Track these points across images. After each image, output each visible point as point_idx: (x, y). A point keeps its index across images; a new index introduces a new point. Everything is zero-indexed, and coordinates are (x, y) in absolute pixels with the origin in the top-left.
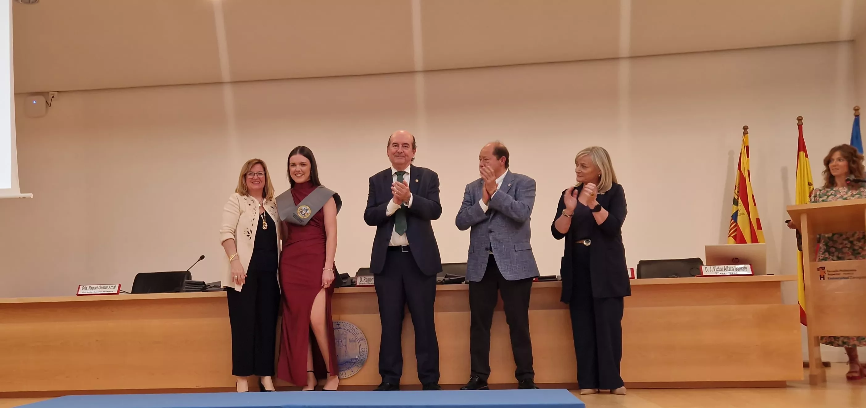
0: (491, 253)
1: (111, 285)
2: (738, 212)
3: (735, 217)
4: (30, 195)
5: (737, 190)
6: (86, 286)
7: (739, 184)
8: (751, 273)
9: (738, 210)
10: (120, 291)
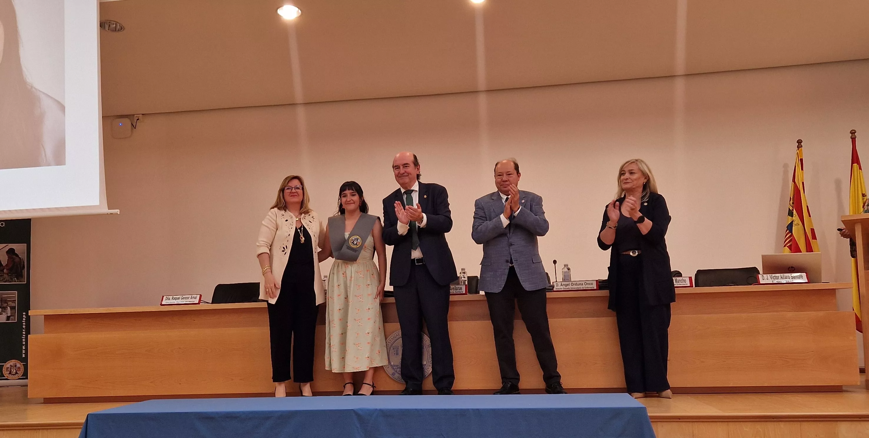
0: (511, 265)
1: (193, 296)
2: (794, 222)
3: (790, 227)
4: (117, 211)
5: (791, 202)
6: (170, 297)
7: (794, 196)
8: (807, 281)
9: (793, 221)
10: (201, 302)
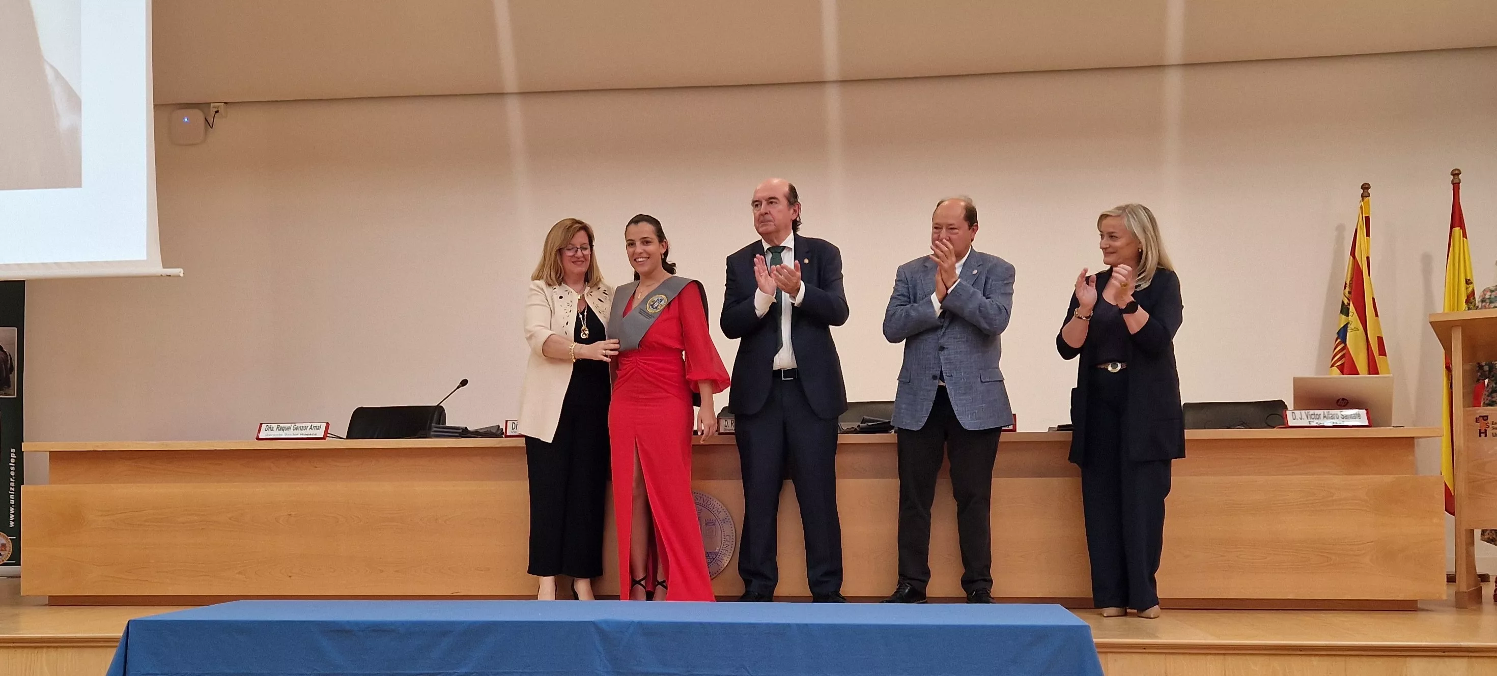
0: (942, 384)
1: (314, 425)
3: (1342, 334)
4: (179, 271)
5: (1347, 289)
6: (273, 425)
7: (1351, 281)
8: (1367, 423)
9: (1348, 324)
10: (328, 435)
